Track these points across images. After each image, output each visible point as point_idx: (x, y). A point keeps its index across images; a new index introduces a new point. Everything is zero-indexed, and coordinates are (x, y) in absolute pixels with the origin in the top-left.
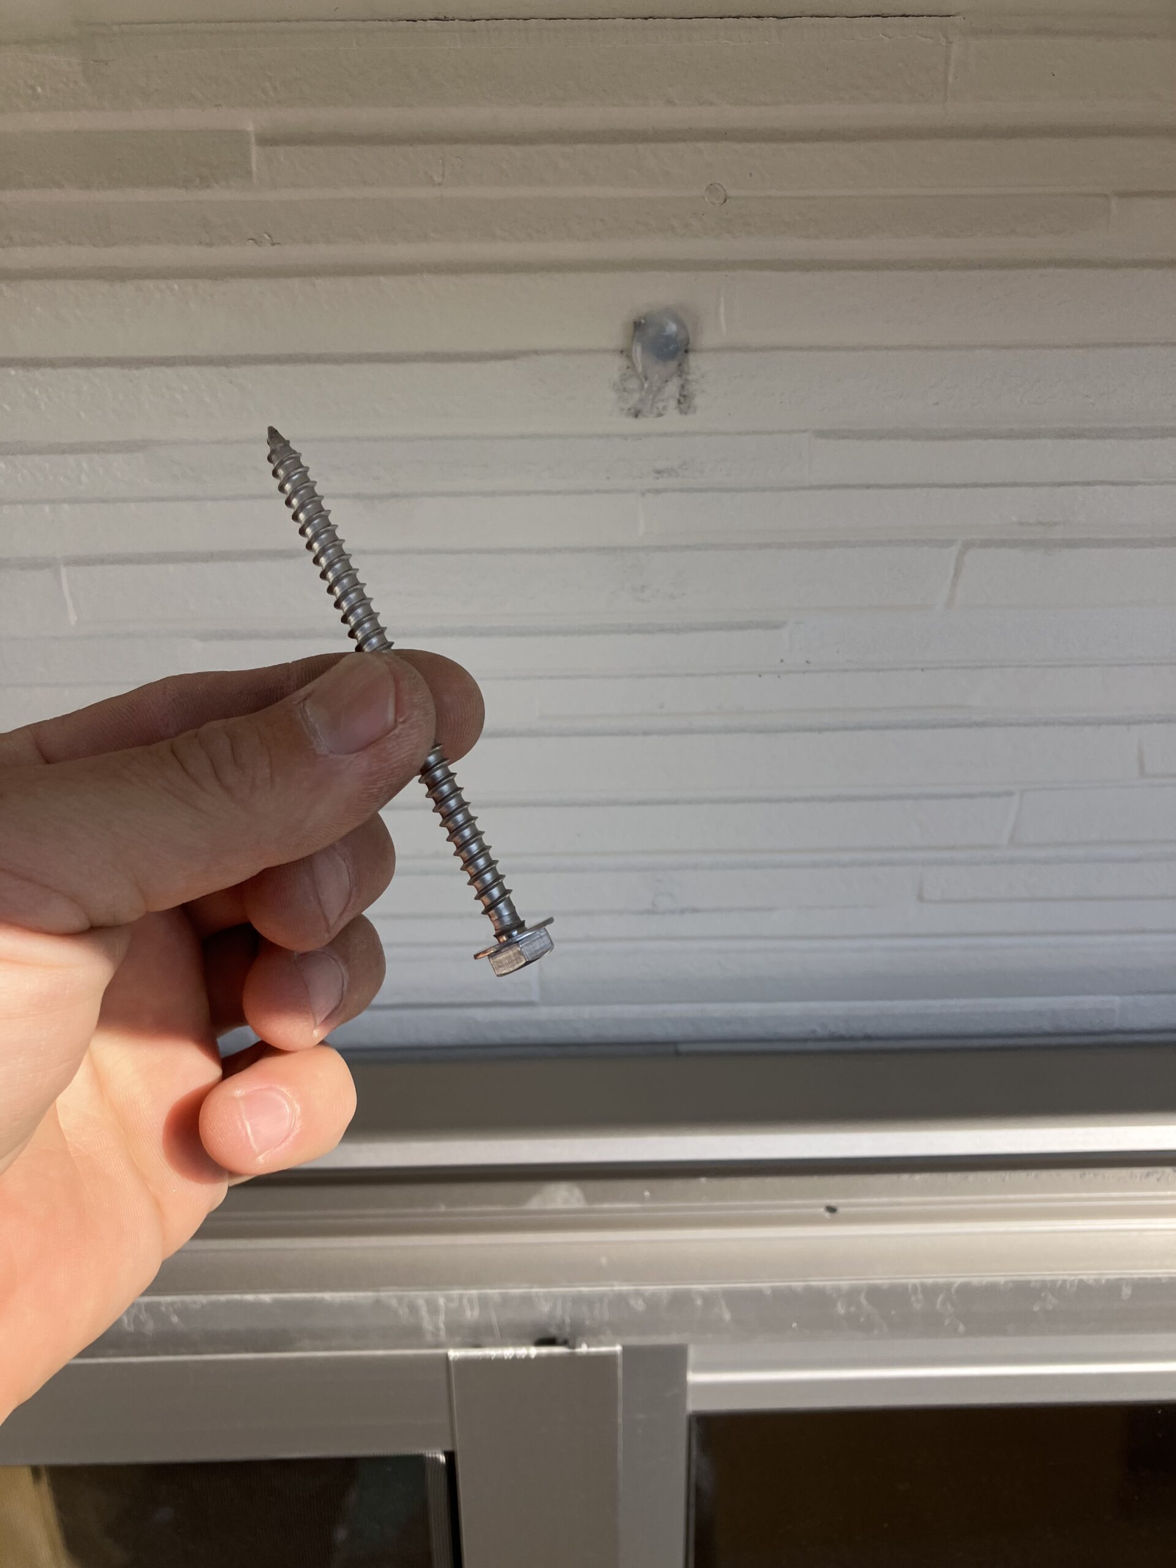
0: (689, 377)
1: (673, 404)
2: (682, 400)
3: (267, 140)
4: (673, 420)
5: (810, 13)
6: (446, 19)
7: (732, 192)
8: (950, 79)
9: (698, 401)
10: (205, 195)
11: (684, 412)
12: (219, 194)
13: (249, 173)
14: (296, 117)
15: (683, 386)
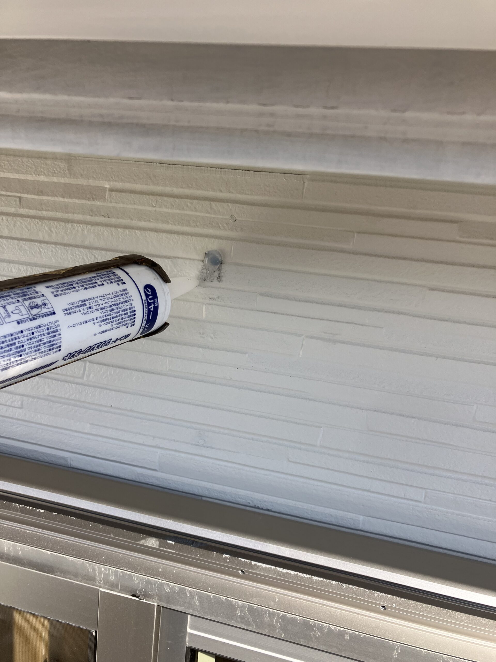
0: (222, 271)
1: (216, 278)
2: (219, 278)
3: (111, 190)
4: (215, 283)
5: (263, 171)
6: (162, 163)
7: (237, 218)
8: (304, 193)
9: (223, 279)
10: (93, 203)
11: (219, 281)
12: (97, 203)
13: (105, 198)
14: (119, 185)
15: (219, 274)
